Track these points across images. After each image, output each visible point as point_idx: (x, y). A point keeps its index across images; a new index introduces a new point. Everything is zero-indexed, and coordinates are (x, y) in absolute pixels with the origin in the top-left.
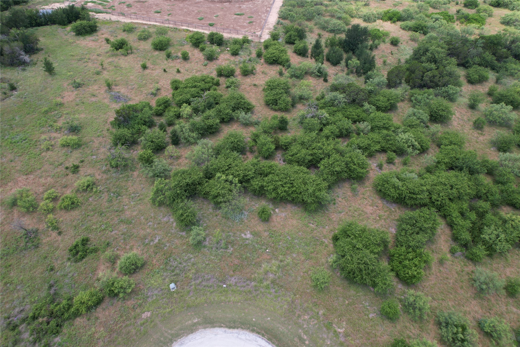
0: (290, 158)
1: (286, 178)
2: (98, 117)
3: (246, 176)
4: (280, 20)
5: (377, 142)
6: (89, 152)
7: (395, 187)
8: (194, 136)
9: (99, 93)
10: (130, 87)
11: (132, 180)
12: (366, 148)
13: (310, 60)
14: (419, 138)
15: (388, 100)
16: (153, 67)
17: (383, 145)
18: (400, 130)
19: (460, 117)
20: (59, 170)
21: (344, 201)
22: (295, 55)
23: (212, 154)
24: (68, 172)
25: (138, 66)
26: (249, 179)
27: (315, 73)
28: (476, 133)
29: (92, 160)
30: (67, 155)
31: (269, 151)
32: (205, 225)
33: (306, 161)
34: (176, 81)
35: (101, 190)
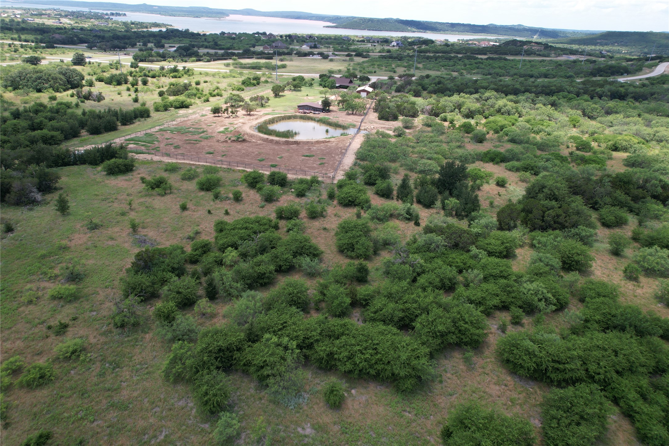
0: (372, 315)
1: (366, 341)
2: (111, 263)
3: (308, 338)
4: (358, 161)
5: (494, 294)
6: (87, 307)
7: (529, 354)
8: (237, 287)
9: (120, 235)
10: (161, 230)
11: (141, 345)
12: (480, 302)
13: (396, 202)
14: (552, 289)
15: (503, 243)
16: (195, 209)
17: (504, 298)
18: (524, 279)
19: (602, 265)
20: (37, 330)
21: (455, 378)
22: (376, 197)
23: (261, 309)
24: (50, 332)
25: (177, 207)
26: (312, 343)
27: (402, 215)
28: (630, 285)
29: (90, 317)
30: (55, 310)
31: (342, 306)
32: (241, 413)
33: (396, 319)
34: (222, 223)
35: (92, 358)
